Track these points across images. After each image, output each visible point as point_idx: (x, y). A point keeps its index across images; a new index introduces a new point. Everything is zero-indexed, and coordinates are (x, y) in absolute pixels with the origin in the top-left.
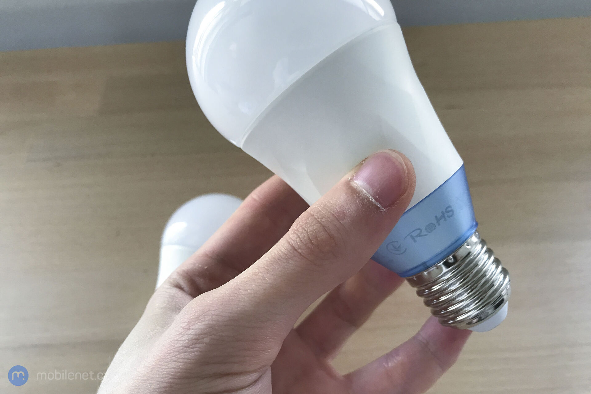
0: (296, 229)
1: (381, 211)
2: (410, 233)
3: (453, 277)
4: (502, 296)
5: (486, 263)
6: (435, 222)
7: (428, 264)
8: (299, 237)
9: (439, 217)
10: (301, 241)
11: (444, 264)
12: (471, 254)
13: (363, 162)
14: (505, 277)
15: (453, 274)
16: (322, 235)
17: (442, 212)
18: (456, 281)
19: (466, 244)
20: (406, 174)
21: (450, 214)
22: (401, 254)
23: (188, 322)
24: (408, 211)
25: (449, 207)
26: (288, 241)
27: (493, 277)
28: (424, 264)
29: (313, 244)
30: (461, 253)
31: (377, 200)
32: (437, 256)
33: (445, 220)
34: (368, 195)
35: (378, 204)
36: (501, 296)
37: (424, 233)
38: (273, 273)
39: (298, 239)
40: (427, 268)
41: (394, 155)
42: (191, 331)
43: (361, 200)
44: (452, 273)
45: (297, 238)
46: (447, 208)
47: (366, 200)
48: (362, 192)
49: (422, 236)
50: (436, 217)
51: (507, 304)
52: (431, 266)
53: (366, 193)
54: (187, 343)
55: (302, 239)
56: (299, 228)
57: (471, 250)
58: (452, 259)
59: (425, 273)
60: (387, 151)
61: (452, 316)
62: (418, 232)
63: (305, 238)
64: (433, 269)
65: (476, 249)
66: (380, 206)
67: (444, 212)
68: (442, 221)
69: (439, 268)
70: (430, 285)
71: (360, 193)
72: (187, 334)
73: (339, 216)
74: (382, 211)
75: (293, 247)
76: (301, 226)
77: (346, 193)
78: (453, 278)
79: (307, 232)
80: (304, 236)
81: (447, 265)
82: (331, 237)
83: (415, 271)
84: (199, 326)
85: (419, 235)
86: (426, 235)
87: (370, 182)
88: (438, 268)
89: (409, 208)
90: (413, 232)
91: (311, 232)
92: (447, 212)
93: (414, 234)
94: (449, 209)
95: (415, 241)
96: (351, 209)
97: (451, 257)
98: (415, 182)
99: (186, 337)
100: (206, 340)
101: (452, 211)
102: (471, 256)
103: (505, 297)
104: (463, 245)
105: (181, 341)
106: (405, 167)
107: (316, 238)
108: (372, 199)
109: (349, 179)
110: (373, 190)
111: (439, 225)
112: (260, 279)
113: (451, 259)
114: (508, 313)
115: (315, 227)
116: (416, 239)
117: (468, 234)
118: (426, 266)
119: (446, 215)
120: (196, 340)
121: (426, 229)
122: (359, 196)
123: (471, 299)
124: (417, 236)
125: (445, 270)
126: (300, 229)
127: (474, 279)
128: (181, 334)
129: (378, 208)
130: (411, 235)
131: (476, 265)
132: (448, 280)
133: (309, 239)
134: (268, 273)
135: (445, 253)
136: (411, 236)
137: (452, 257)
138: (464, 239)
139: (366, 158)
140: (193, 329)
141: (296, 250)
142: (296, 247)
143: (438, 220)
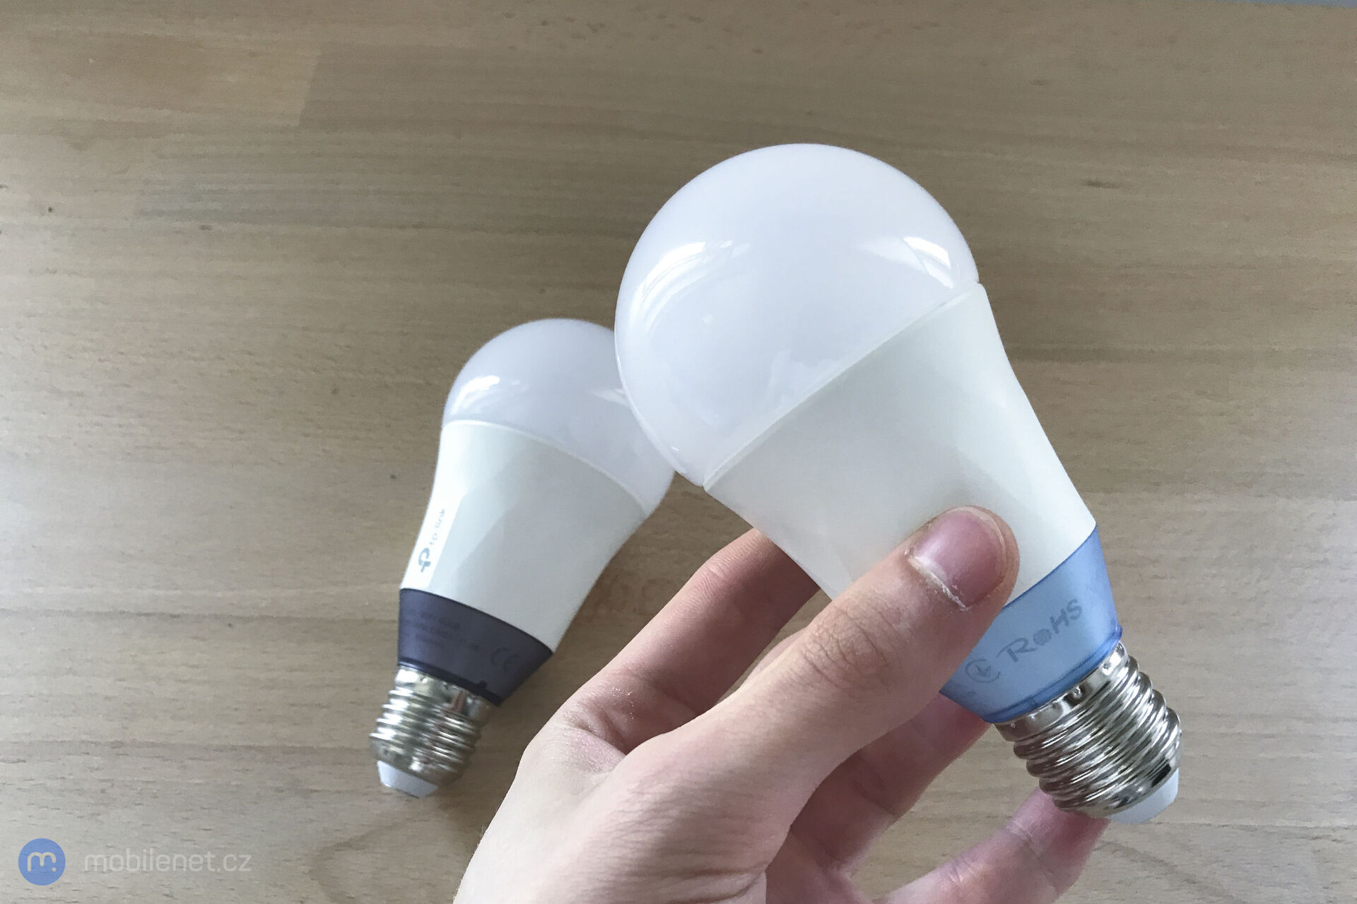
0: (817, 634)
1: (961, 612)
2: (1007, 647)
3: (1082, 722)
4: (1167, 761)
5: (1137, 702)
6: (1049, 627)
7: (1037, 700)
8: (822, 648)
9: (1056, 618)
10: (827, 655)
11: (1066, 699)
12: (1110, 685)
13: (930, 525)
14: (1170, 728)
15: (1082, 717)
16: (863, 648)
17: (1063, 611)
18: (1087, 730)
19: (1102, 665)
20: (1004, 552)
21: (1075, 613)
22: (990, 682)
23: (641, 781)
24: (1009, 604)
25: (1075, 601)
26: (802, 654)
27: (1149, 728)
28: (1030, 698)
29: (849, 663)
30: (1095, 681)
31: (954, 592)
32: (1052, 686)
33: (1067, 624)
34: (939, 582)
35: (956, 599)
36: (1165, 761)
37: (1031, 644)
38: (780, 707)
39: (822, 653)
40: (1035, 707)
41: (983, 517)
42: (647, 797)
43: (927, 590)
44: (1079, 717)
45: (819, 650)
46: (1071, 603)
47: (936, 592)
48: (929, 577)
49: (1027, 651)
50: (1052, 619)
51: (1176, 774)
52: (1043, 703)
53: (936, 579)
54: (639, 816)
55: (828, 653)
56: (822, 632)
57: (1112, 678)
58: (1079, 693)
59: (1032, 716)
60: (971, 510)
61: (1078, 793)
62: (1022, 643)
63: (834, 651)
64: (1047, 710)
65: (1118, 676)
66: (959, 602)
67: (1066, 610)
68: (1062, 626)
69: (1057, 707)
70: (1039, 736)
71: (925, 579)
72: (639, 802)
73: (889, 616)
74: (962, 610)
75: (812, 664)
76: (827, 630)
77: (902, 578)
78: (1081, 725)
79: (838, 642)
80: (832, 648)
81: (1071, 701)
82: (878, 652)
83: (1013, 711)
84: (661, 789)
85: (1023, 650)
86: (1032, 650)
87: (941, 560)
88: (1054, 706)
89: (1011, 599)
90: (1011, 644)
91: (844, 642)
92: (1070, 610)
93: (1014, 648)
94: (1074, 605)
95: (1015, 659)
96: (912, 604)
97: (1078, 688)
98: (1018, 564)
99: (638, 807)
100: (674, 812)
101: (1079, 608)
102: (1110, 688)
103: (1172, 763)
104: (1097, 668)
105: (629, 812)
106: (1001, 538)
107: (854, 652)
108: (945, 589)
109: (906, 553)
110: (948, 574)
111: (1057, 632)
112: (760, 717)
113: (1077, 692)
114: (1179, 790)
115: (850, 633)
116: (1017, 655)
117: (1106, 649)
118: (1034, 704)
119: (1069, 615)
120: (657, 810)
121: (1034, 640)
122: (924, 584)
123: (1114, 763)
124: (1018, 651)
125: (1066, 709)
126: (825, 636)
127: (1116, 730)
128: (627, 801)
129: (956, 605)
130: (1010, 650)
131: (1120, 704)
132: (1071, 729)
133: (841, 653)
134: (772, 707)
135: (1066, 682)
136: (1010, 652)
137: (1080, 688)
138: (1101, 656)
139: (935, 518)
140: (648, 793)
141: (818, 671)
142: (819, 665)
143: (1055, 623)
